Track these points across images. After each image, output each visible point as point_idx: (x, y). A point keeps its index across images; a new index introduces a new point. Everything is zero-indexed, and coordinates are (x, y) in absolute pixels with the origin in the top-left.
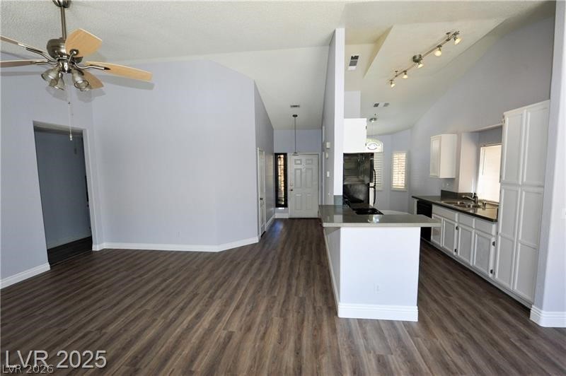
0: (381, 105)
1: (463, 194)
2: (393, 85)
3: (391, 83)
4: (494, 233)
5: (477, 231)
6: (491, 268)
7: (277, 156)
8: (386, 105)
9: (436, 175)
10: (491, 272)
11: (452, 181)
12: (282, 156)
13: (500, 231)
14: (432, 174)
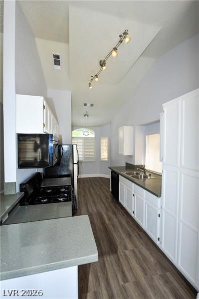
0: (89, 105)
1: (137, 166)
2: (91, 87)
3: (90, 86)
4: (159, 206)
5: (147, 201)
6: (158, 236)
8: (92, 105)
9: (122, 153)
10: (159, 239)
11: (131, 157)
13: (164, 207)
14: (120, 152)
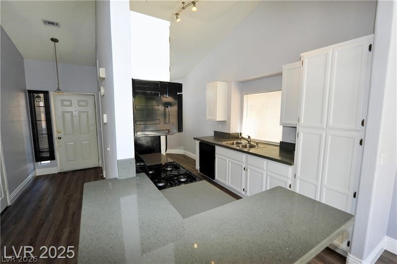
1: (233, 134)
3: (177, 18)
4: (290, 175)
5: (269, 173)
7: (32, 95)
9: (214, 118)
11: (224, 123)
12: (42, 95)
14: (208, 117)
